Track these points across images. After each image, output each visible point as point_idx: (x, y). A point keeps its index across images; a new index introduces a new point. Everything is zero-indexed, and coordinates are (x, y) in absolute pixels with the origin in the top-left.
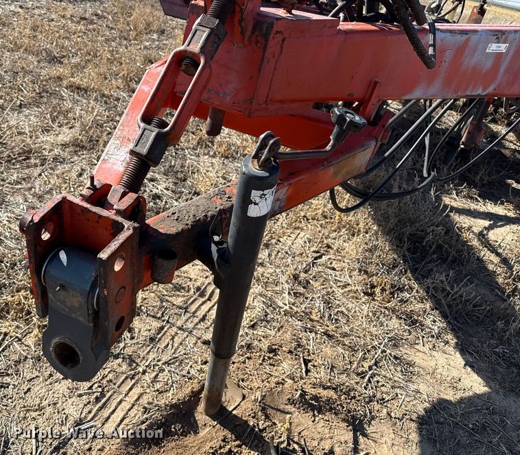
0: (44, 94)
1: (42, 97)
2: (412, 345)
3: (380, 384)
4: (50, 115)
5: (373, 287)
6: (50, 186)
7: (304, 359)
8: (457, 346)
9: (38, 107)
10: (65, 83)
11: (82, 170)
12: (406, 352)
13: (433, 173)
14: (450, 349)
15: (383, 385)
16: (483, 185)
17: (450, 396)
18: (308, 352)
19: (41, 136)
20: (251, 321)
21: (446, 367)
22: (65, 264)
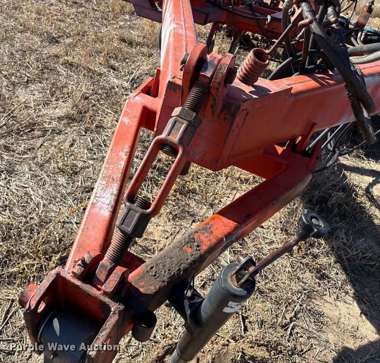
0: (45, 71)
1: (43, 73)
2: (322, 296)
3: (299, 335)
4: (50, 91)
6: (49, 155)
7: (242, 316)
9: (41, 82)
10: (61, 60)
11: (74, 140)
12: (318, 303)
14: (349, 299)
15: (302, 337)
17: (351, 344)
18: (246, 309)
19: (43, 110)
20: (202, 281)
21: (347, 316)
22: (58, 334)
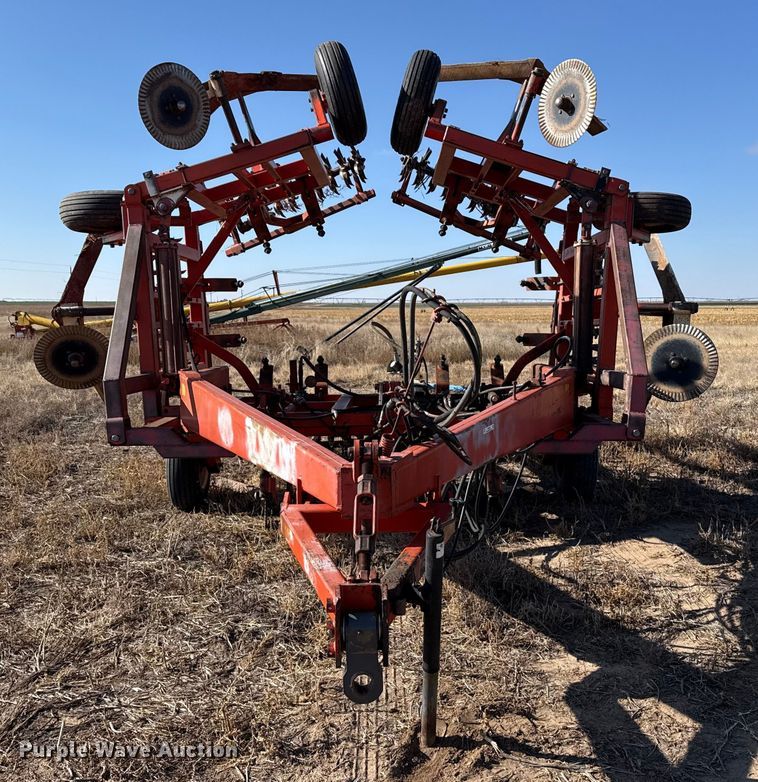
2: (536, 661)
3: (528, 691)
5: (485, 632)
8: (565, 650)
12: (534, 667)
13: (483, 526)
14: (563, 654)
15: (531, 691)
16: (524, 526)
17: (577, 679)
21: (566, 665)
